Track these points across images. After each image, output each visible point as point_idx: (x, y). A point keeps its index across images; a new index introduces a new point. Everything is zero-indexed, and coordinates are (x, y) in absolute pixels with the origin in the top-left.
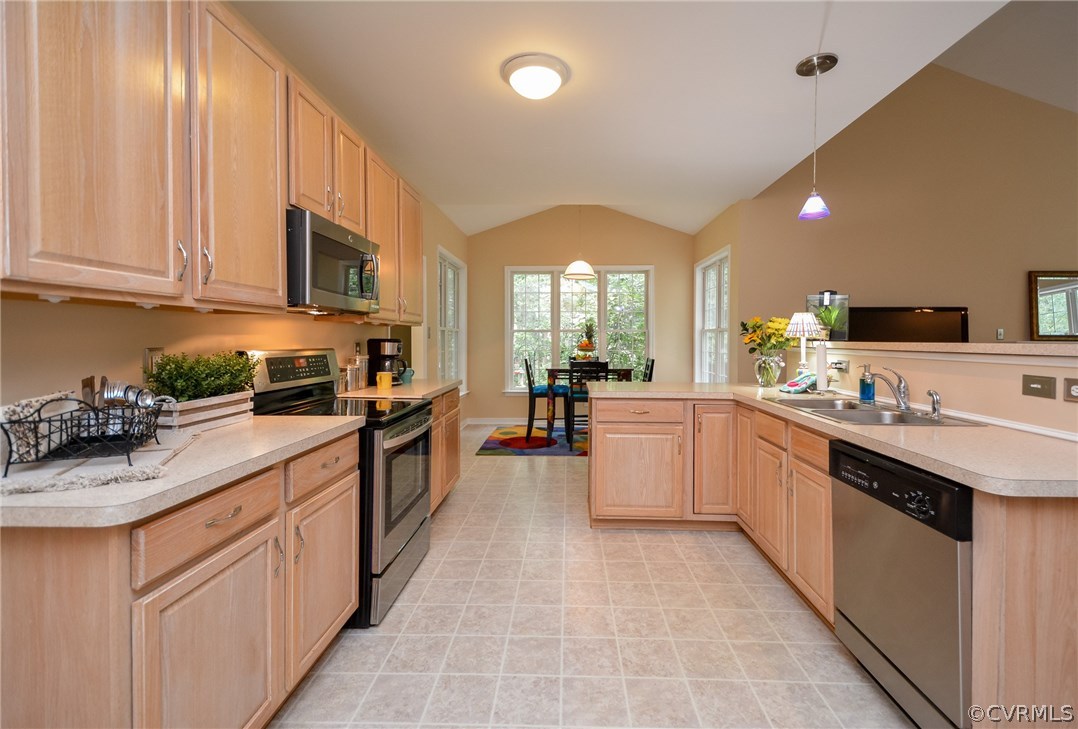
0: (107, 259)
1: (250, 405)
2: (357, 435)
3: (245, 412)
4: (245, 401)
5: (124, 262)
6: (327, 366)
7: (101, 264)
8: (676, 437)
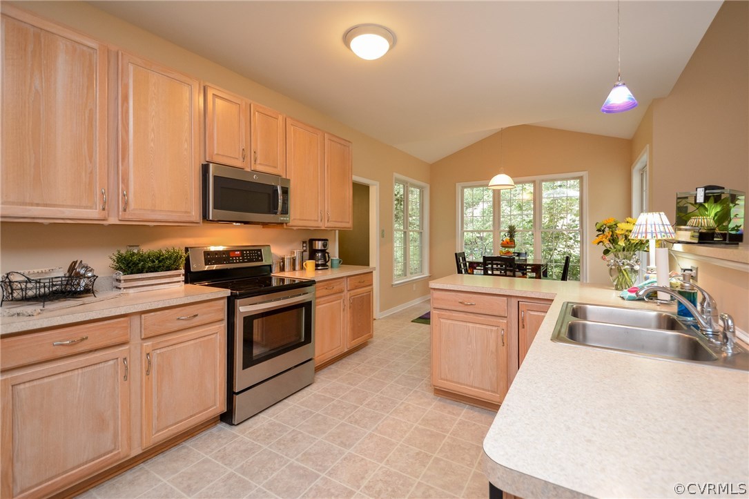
0: (49, 202)
1: (182, 278)
2: (226, 300)
3: (179, 282)
4: (179, 275)
5: (61, 203)
6: (261, 256)
7: (46, 205)
8: (500, 329)
